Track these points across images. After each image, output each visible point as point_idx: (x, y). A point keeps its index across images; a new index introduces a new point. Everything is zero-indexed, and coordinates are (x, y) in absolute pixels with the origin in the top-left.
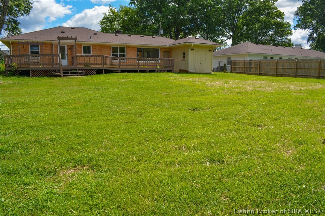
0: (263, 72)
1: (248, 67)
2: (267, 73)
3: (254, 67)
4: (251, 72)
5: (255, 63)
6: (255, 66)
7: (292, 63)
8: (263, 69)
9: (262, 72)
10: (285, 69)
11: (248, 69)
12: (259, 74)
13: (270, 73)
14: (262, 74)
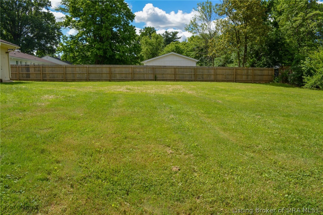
0: (48, 78)
1: (24, 73)
2: (54, 79)
3: (34, 73)
4: (30, 79)
5: (34, 68)
6: (35, 71)
7: (82, 68)
8: (47, 74)
9: (46, 78)
10: (75, 74)
11: (25, 75)
12: (43, 80)
13: (57, 79)
14: (46, 80)
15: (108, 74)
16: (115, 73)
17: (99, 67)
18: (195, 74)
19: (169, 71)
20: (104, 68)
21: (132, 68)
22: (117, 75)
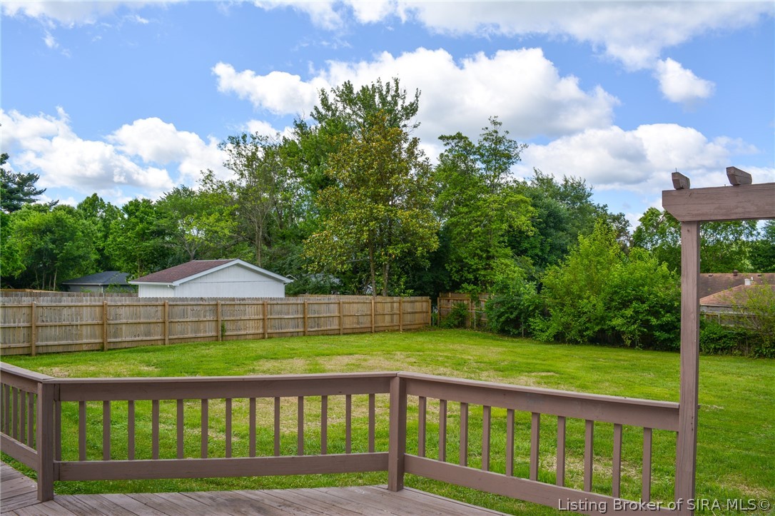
15: (96, 327)
16: (118, 322)
17: (71, 304)
18: (304, 318)
19: (251, 312)
20: (85, 308)
21: (164, 305)
22: (124, 327)
